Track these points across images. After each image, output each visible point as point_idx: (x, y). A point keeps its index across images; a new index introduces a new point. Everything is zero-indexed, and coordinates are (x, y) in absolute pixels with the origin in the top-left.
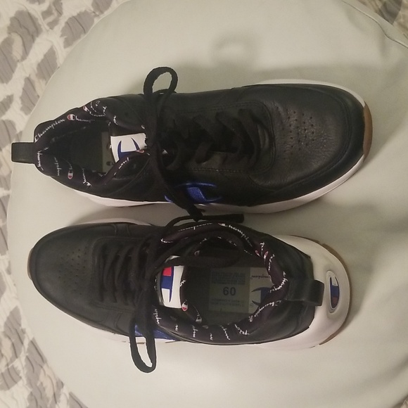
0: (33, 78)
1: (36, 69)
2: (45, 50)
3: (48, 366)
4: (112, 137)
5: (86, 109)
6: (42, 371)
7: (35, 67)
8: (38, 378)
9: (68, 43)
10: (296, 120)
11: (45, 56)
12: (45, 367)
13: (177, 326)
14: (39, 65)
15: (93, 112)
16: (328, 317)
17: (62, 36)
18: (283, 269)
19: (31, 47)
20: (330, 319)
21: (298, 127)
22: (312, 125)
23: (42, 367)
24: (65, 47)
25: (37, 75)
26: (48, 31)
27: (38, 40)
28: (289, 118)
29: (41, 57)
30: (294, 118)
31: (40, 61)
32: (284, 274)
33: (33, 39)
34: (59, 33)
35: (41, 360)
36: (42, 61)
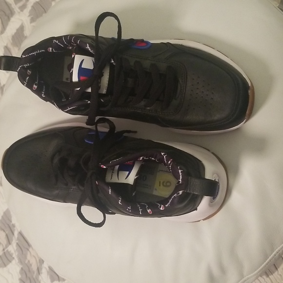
0: (10, 46)
1: (11, 40)
3: (32, 248)
6: (29, 253)
7: (10, 38)
8: (26, 258)
9: (33, 20)
11: (17, 30)
12: (30, 249)
14: (13, 37)
17: (29, 15)
23: (28, 250)
24: (31, 23)
25: (12, 44)
26: (19, 13)
33: (9, 19)
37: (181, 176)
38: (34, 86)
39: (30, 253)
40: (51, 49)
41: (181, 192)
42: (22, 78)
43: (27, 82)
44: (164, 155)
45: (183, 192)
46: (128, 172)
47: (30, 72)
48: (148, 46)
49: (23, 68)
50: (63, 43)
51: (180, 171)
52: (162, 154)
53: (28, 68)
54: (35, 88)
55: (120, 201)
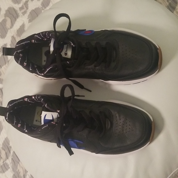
0: (15, 36)
1: (16, 33)
2: (21, 24)
4: (43, 111)
5: (33, 98)
7: (16, 31)
9: (30, 21)
10: (123, 121)
11: (20, 27)
12: (20, 163)
14: (18, 30)
15: (36, 100)
17: (28, 18)
19: (14, 23)
21: (123, 124)
22: (130, 125)
23: (19, 163)
24: (29, 23)
25: (17, 35)
26: (22, 16)
27: (18, 20)
28: (120, 119)
29: (18, 27)
30: (122, 120)
31: (18, 29)
33: (16, 20)
34: (27, 17)
35: (18, 160)
36: (19, 29)
38: (25, 63)
39: (20, 165)
40: (33, 40)
42: (17, 59)
43: (20, 61)
47: (22, 55)
48: (93, 33)
49: (17, 53)
50: (40, 36)
53: (20, 53)
54: (25, 65)
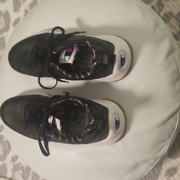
13: (53, 135)
16: (114, 133)
18: (92, 116)
20: (116, 134)
32: (93, 118)
37: (94, 54)
41: (95, 64)
44: (88, 42)
45: (96, 64)
46: (69, 57)
51: (94, 51)
52: (87, 42)
55: (64, 73)
